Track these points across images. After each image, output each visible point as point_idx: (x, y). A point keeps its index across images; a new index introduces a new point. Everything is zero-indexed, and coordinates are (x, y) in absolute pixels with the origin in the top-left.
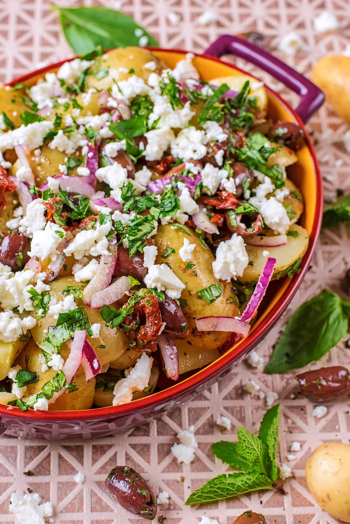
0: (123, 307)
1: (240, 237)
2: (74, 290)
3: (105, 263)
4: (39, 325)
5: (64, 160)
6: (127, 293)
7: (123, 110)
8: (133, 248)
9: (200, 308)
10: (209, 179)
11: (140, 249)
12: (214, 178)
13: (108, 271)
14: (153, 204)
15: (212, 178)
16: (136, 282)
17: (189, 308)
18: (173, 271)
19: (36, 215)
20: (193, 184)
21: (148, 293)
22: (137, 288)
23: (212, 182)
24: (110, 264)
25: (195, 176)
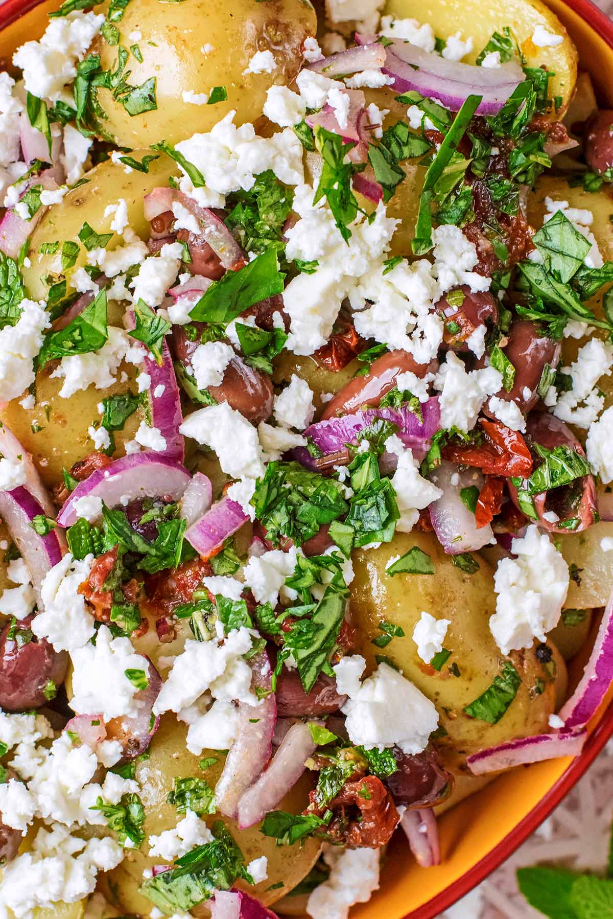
0: (309, 808)
1: (545, 539)
2: (193, 791)
3: (252, 721)
4: (131, 859)
5: (96, 410)
6: (311, 765)
7: (217, 240)
8: (308, 671)
9: (474, 736)
10: (459, 406)
11: (326, 670)
12: (470, 404)
13: (260, 735)
14: (334, 514)
15: (465, 404)
16: (326, 737)
17: (450, 738)
18: (404, 675)
19: (68, 616)
20: (421, 433)
21: (357, 761)
22: (330, 749)
23: (466, 413)
24: (263, 720)
25: (423, 408)
